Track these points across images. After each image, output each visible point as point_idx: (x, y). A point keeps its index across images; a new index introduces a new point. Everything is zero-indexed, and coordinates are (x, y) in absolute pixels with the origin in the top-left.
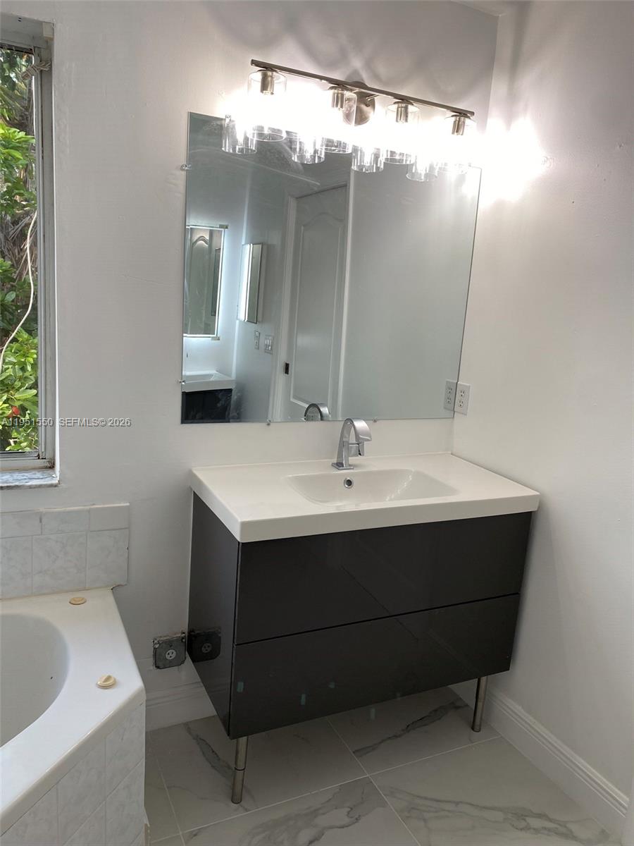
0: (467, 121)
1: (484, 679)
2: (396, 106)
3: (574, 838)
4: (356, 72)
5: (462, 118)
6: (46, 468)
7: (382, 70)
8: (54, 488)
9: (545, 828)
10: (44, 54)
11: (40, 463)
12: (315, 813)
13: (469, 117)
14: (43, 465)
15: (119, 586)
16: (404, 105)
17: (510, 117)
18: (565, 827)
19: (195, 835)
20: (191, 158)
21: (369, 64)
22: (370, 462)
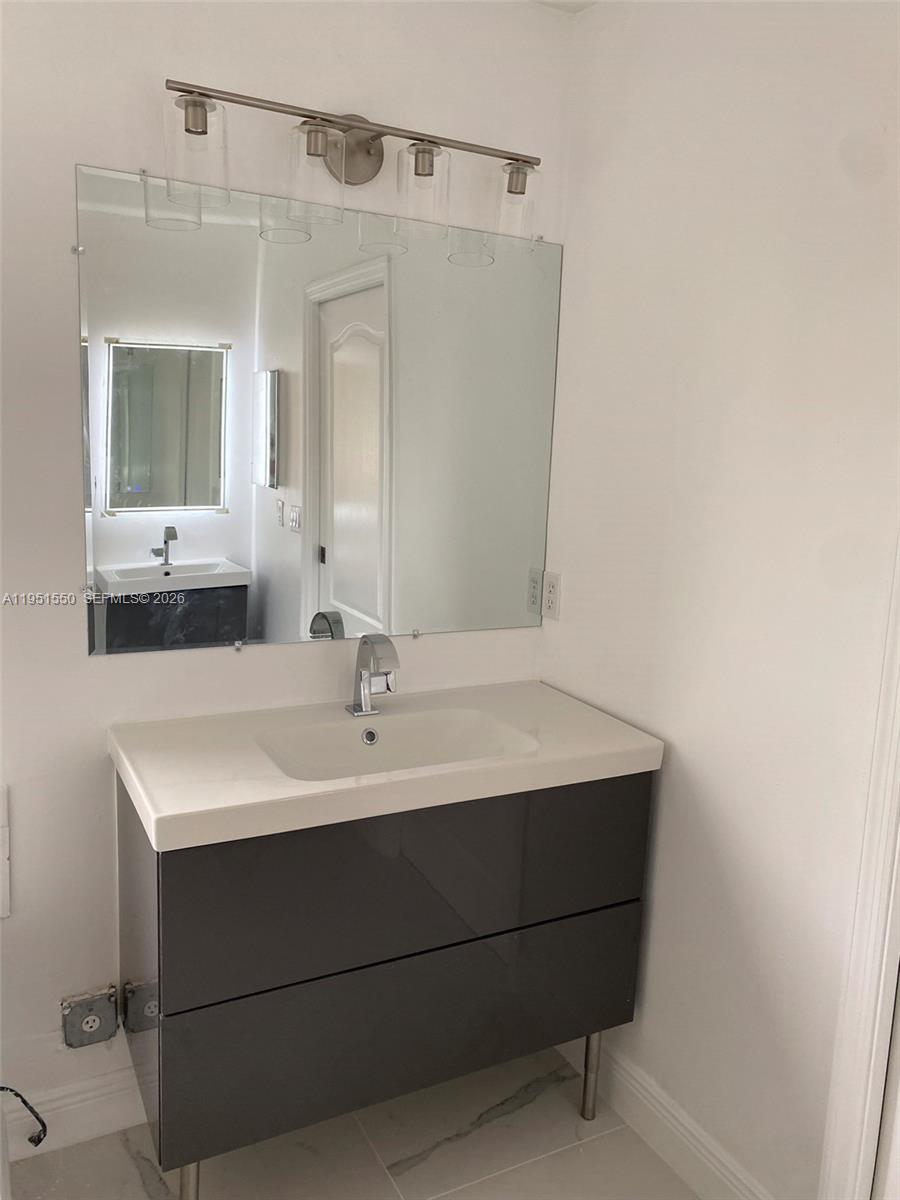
1: (595, 1037)
2: (413, 151)
5: (523, 169)
13: (532, 167)
16: (426, 149)
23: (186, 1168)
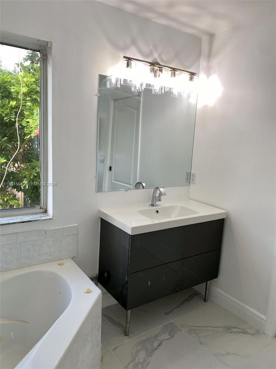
0: (195, 77)
1: (208, 282)
2: (171, 72)
3: (248, 334)
4: (156, 59)
5: (193, 76)
6: (44, 212)
7: (164, 58)
8: (51, 220)
9: (238, 332)
10: (44, 52)
11: (41, 210)
12: (157, 336)
13: (195, 75)
15: (74, 257)
16: (174, 71)
17: (208, 75)
18: (244, 330)
19: (115, 349)
20: (99, 91)
21: (160, 56)
22: (163, 203)
23: (128, 311)
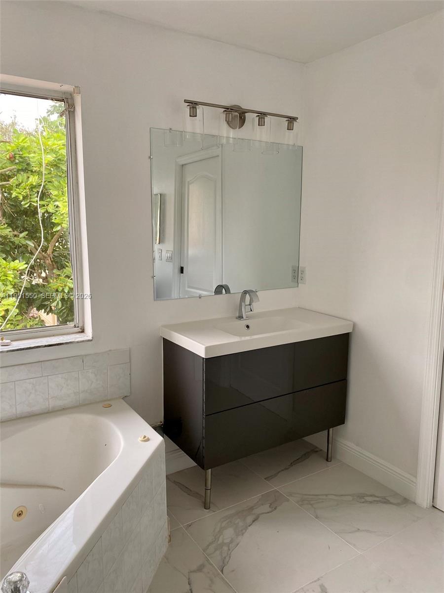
1: (331, 430)
2: (258, 118)
3: (391, 503)
5: (292, 122)
6: (79, 332)
8: (90, 342)
10: (70, 101)
12: (252, 508)
13: (296, 121)
14: (77, 331)
15: (126, 397)
16: (263, 117)
18: (385, 499)
19: (190, 526)
23: (207, 471)
